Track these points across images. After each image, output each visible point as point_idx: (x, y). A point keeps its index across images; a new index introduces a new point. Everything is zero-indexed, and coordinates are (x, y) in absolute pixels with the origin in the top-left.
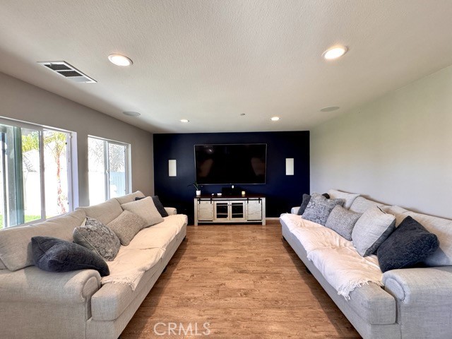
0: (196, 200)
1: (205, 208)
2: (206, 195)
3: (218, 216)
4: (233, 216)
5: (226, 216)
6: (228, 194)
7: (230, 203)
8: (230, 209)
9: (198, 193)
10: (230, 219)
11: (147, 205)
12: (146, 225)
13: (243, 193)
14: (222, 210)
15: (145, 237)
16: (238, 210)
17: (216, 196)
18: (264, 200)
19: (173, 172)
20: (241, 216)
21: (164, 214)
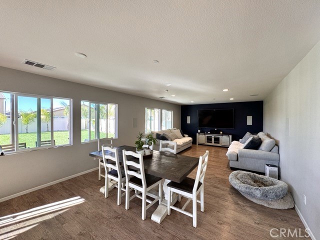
0: (197, 134)
1: (202, 138)
2: (203, 132)
3: (207, 142)
4: (215, 143)
5: (211, 142)
6: (213, 132)
7: (213, 136)
8: (213, 139)
9: (199, 131)
10: (213, 144)
11: (178, 132)
12: (177, 138)
13: (221, 133)
14: (209, 139)
15: (177, 140)
16: (217, 140)
17: (207, 133)
18: (231, 136)
19: (189, 122)
20: (219, 143)
21: (184, 137)
